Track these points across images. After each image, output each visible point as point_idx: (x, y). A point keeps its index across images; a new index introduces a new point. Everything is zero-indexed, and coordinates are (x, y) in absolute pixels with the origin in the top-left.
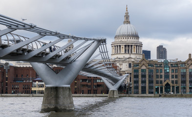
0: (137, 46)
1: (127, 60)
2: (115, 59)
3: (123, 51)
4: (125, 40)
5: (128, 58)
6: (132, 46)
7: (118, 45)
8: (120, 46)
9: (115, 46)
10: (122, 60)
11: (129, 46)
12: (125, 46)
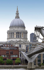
0: (24, 33)
1: (18, 42)
2: (10, 41)
3: (15, 36)
4: (16, 29)
5: (19, 41)
6: (21, 33)
7: (12, 32)
8: (13, 33)
9: (10, 33)
10: (15, 42)
11: (19, 33)
12: (17, 33)
